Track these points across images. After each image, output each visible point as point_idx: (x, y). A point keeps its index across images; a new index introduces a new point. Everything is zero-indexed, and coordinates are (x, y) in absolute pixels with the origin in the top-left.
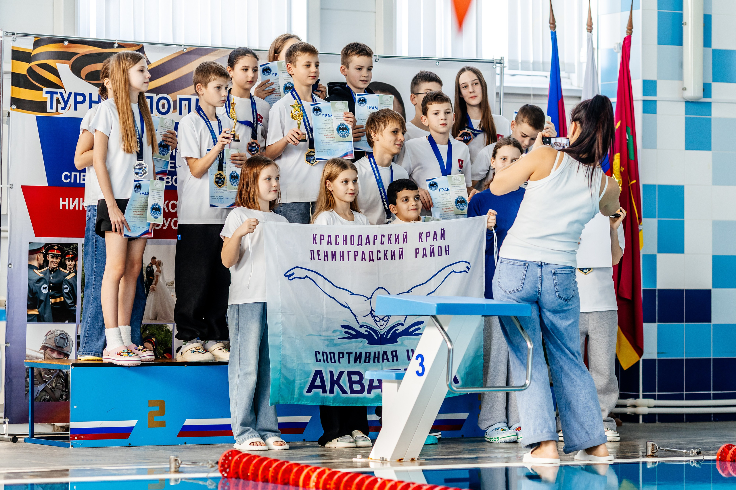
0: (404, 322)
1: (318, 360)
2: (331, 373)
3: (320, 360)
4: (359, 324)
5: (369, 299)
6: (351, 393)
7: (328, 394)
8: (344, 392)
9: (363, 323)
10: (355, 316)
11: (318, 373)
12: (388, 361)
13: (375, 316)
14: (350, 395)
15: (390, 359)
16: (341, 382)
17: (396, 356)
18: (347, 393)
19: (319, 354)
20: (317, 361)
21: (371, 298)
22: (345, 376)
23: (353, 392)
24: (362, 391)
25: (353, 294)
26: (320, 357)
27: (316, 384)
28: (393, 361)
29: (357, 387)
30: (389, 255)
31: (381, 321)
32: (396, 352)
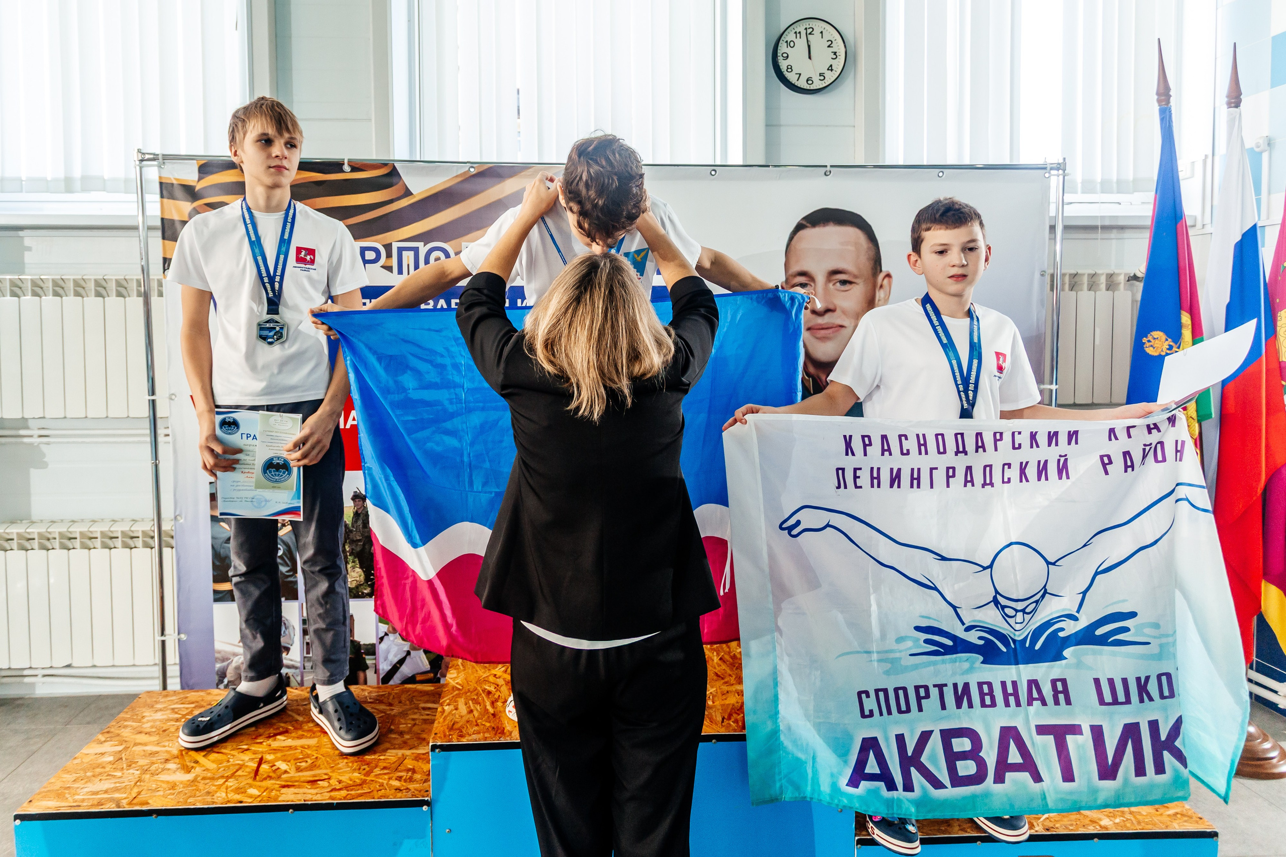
0: (1078, 611)
1: (867, 713)
2: (900, 739)
3: (871, 711)
4: (963, 624)
5: (985, 568)
6: (953, 786)
7: (900, 793)
8: (937, 784)
9: (974, 621)
10: (955, 608)
11: (870, 745)
12: (1044, 703)
13: (1003, 607)
14: (951, 792)
15: (1049, 698)
16: (924, 759)
17: (1066, 691)
18: (943, 786)
19: (868, 696)
20: (863, 716)
21: (991, 566)
22: (935, 744)
23: (957, 781)
24: (978, 778)
25: (943, 559)
26: (870, 704)
27: (867, 771)
28: (1057, 703)
29: (966, 768)
30: (1032, 472)
31: (1020, 614)
32: (1064, 681)
